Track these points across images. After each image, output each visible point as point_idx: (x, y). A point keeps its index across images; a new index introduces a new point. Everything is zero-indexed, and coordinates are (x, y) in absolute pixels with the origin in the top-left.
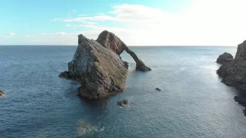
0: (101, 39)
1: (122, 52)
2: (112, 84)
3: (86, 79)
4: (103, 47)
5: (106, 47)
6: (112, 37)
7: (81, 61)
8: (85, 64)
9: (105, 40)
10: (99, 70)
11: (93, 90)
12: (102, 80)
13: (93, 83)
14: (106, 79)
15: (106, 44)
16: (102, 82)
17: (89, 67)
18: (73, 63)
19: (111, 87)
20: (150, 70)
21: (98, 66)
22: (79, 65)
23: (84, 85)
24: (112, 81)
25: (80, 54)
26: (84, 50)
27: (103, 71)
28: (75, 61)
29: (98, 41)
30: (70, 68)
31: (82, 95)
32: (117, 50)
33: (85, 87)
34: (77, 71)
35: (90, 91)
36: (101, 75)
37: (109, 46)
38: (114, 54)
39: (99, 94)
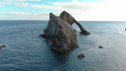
0: (62, 16)
1: (73, 23)
2: (72, 43)
3: (56, 39)
4: (63, 21)
5: (64, 21)
6: (68, 14)
7: (51, 28)
8: (54, 30)
9: (64, 16)
10: (64, 34)
11: (61, 47)
12: (66, 40)
13: (60, 42)
14: (68, 40)
15: (64, 19)
16: (66, 42)
17: (56, 32)
18: (47, 29)
19: (71, 45)
20: (90, 34)
21: (64, 32)
22: (50, 31)
23: (55, 43)
24: (71, 41)
25: (51, 24)
26: (53, 22)
27: (66, 35)
28: (48, 28)
29: (60, 17)
30: (45, 32)
31: (54, 49)
32: (70, 22)
33: (55, 45)
34: (49, 34)
35: (59, 47)
36: (66, 37)
37: (66, 20)
38: (68, 24)
39: (64, 49)
